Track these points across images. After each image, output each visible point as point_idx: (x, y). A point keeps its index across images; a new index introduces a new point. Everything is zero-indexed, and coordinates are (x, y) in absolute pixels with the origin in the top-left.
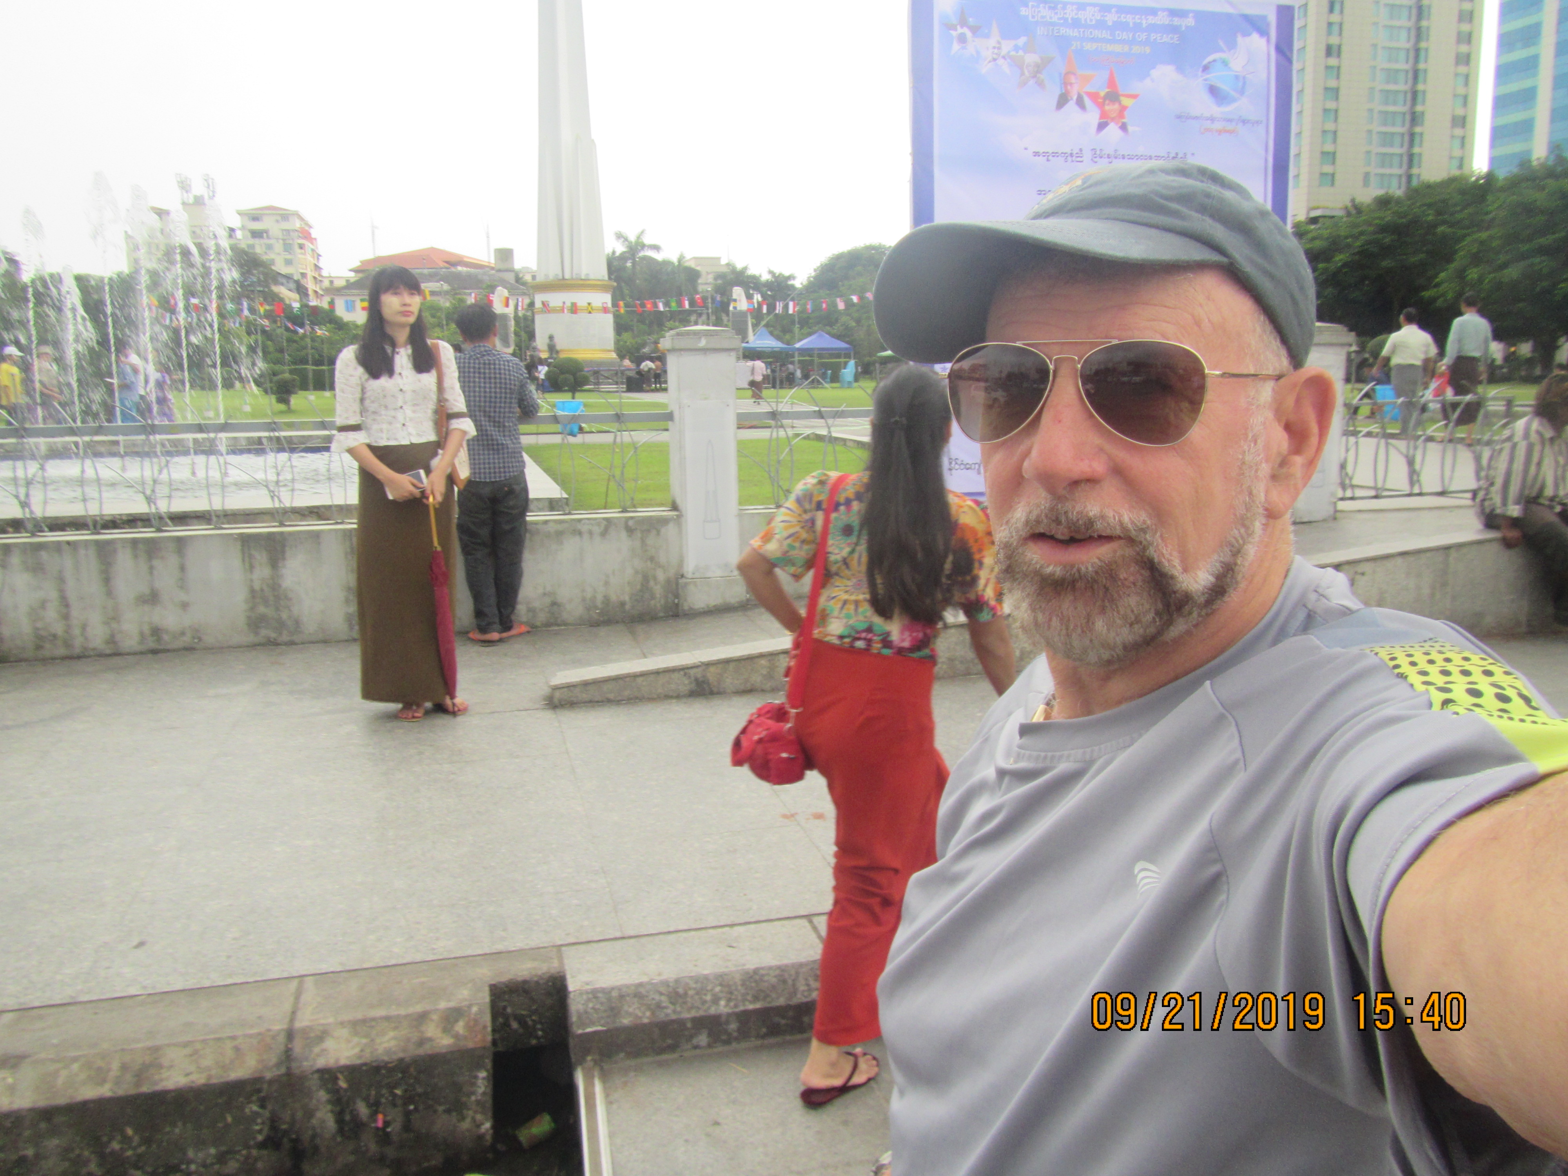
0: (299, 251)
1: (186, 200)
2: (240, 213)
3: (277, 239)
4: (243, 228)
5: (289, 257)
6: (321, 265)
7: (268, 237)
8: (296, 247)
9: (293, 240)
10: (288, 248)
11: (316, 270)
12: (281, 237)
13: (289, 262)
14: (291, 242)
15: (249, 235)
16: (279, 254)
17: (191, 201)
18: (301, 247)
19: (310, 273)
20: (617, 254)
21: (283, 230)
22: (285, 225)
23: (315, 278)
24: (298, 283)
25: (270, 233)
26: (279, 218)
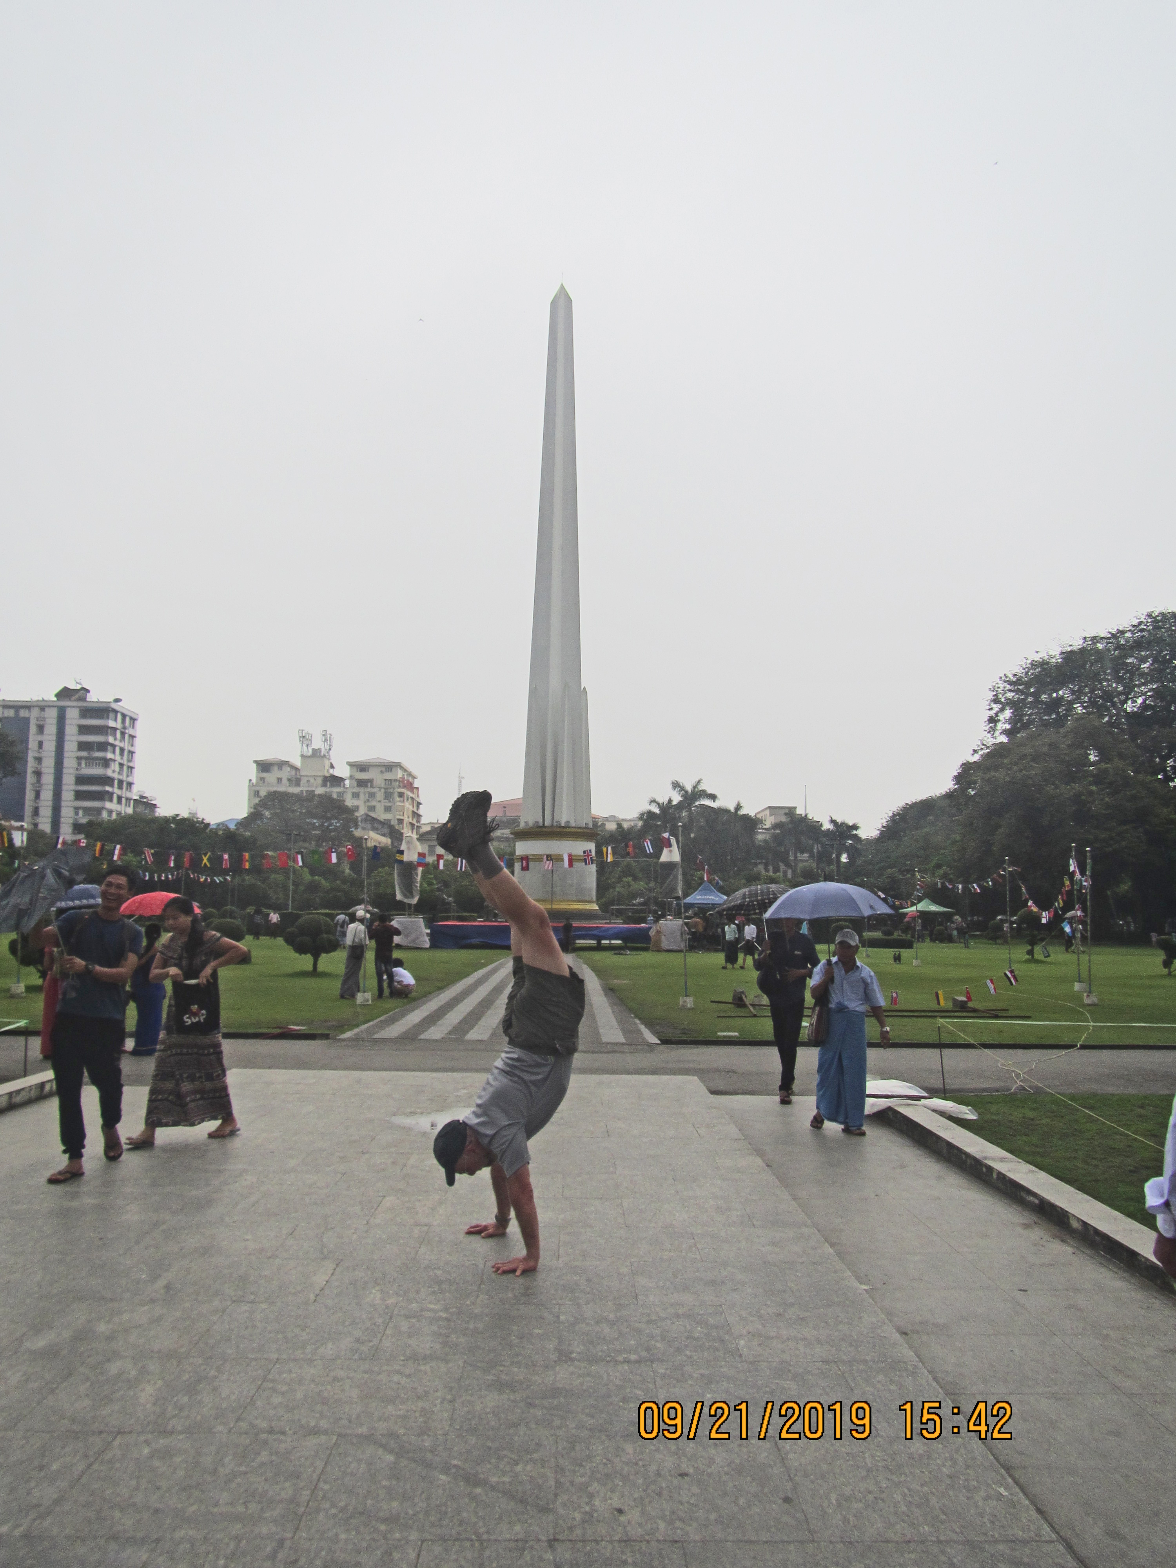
0: (398, 799)
1: (305, 754)
2: (351, 765)
3: (380, 788)
4: (351, 777)
5: (388, 804)
6: (421, 812)
7: (372, 786)
8: (396, 795)
9: (394, 789)
10: (388, 796)
11: (413, 817)
12: (383, 785)
13: (388, 809)
14: (391, 791)
15: (355, 784)
16: (380, 801)
17: (310, 753)
18: (401, 795)
19: (407, 819)
20: (674, 803)
21: (386, 780)
22: (389, 776)
23: (412, 825)
24: (391, 827)
25: (374, 783)
26: (383, 769)
